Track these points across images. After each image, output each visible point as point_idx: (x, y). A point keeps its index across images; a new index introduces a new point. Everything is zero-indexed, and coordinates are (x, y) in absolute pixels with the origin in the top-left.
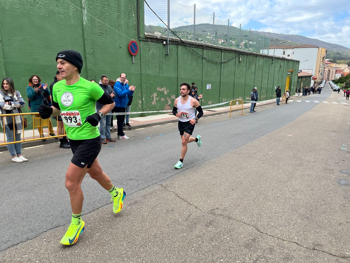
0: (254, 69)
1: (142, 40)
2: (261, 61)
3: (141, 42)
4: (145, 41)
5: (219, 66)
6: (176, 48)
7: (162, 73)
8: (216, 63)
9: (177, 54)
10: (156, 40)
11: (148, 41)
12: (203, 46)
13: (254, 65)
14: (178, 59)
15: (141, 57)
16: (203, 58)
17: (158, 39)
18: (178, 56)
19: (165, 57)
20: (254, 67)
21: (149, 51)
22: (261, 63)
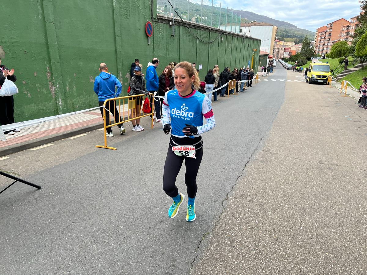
0: (231, 48)
1: (155, 21)
2: (235, 40)
3: (154, 23)
4: (156, 22)
5: (208, 46)
6: (178, 29)
7: (169, 54)
8: (205, 43)
9: (179, 35)
10: (164, 21)
11: (159, 22)
12: (197, 26)
13: (231, 45)
14: (180, 39)
15: (154, 39)
16: (197, 38)
17: (166, 20)
18: (180, 36)
19: (171, 38)
20: (231, 47)
21: (160, 32)
22: (235, 43)
